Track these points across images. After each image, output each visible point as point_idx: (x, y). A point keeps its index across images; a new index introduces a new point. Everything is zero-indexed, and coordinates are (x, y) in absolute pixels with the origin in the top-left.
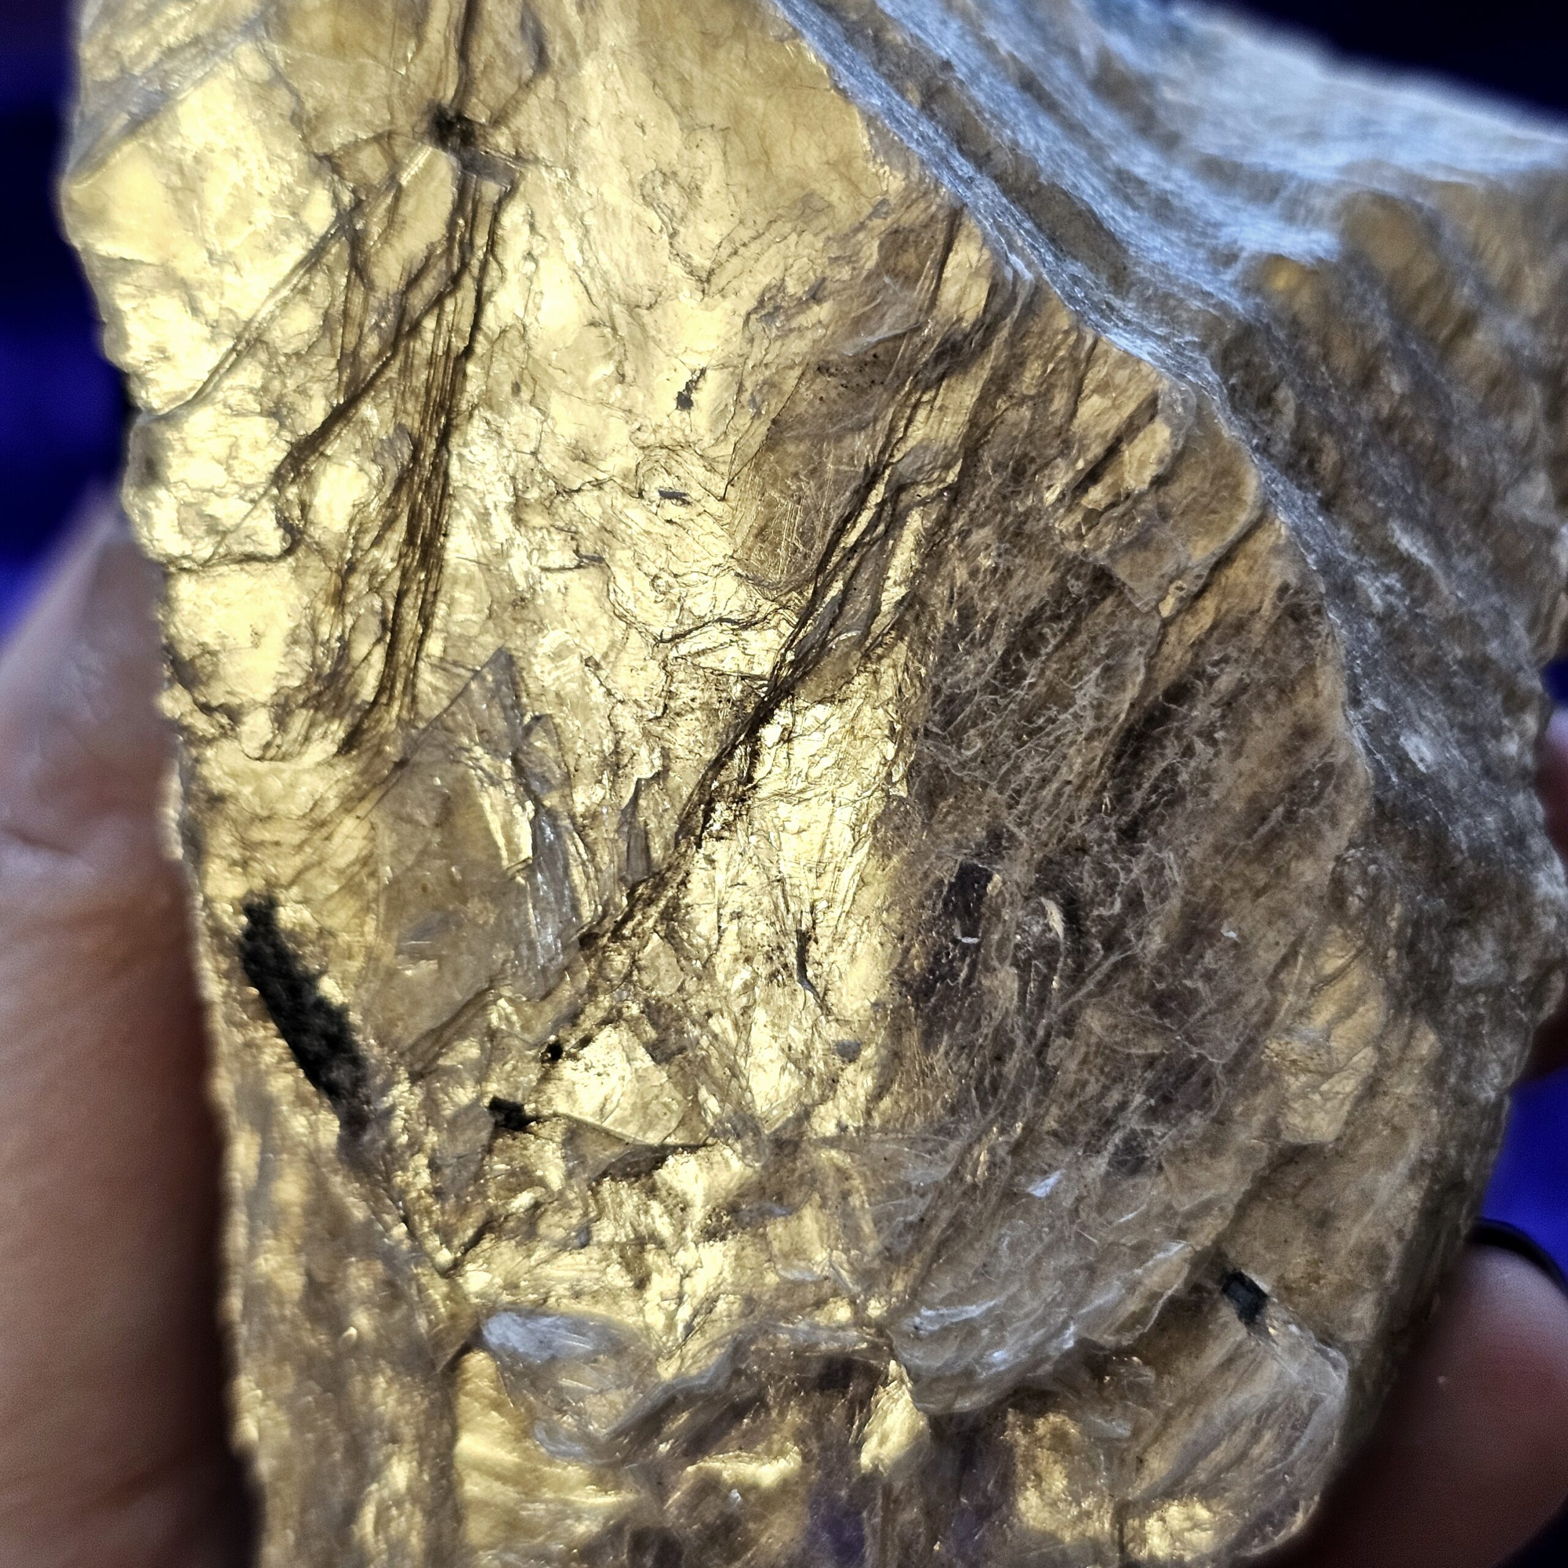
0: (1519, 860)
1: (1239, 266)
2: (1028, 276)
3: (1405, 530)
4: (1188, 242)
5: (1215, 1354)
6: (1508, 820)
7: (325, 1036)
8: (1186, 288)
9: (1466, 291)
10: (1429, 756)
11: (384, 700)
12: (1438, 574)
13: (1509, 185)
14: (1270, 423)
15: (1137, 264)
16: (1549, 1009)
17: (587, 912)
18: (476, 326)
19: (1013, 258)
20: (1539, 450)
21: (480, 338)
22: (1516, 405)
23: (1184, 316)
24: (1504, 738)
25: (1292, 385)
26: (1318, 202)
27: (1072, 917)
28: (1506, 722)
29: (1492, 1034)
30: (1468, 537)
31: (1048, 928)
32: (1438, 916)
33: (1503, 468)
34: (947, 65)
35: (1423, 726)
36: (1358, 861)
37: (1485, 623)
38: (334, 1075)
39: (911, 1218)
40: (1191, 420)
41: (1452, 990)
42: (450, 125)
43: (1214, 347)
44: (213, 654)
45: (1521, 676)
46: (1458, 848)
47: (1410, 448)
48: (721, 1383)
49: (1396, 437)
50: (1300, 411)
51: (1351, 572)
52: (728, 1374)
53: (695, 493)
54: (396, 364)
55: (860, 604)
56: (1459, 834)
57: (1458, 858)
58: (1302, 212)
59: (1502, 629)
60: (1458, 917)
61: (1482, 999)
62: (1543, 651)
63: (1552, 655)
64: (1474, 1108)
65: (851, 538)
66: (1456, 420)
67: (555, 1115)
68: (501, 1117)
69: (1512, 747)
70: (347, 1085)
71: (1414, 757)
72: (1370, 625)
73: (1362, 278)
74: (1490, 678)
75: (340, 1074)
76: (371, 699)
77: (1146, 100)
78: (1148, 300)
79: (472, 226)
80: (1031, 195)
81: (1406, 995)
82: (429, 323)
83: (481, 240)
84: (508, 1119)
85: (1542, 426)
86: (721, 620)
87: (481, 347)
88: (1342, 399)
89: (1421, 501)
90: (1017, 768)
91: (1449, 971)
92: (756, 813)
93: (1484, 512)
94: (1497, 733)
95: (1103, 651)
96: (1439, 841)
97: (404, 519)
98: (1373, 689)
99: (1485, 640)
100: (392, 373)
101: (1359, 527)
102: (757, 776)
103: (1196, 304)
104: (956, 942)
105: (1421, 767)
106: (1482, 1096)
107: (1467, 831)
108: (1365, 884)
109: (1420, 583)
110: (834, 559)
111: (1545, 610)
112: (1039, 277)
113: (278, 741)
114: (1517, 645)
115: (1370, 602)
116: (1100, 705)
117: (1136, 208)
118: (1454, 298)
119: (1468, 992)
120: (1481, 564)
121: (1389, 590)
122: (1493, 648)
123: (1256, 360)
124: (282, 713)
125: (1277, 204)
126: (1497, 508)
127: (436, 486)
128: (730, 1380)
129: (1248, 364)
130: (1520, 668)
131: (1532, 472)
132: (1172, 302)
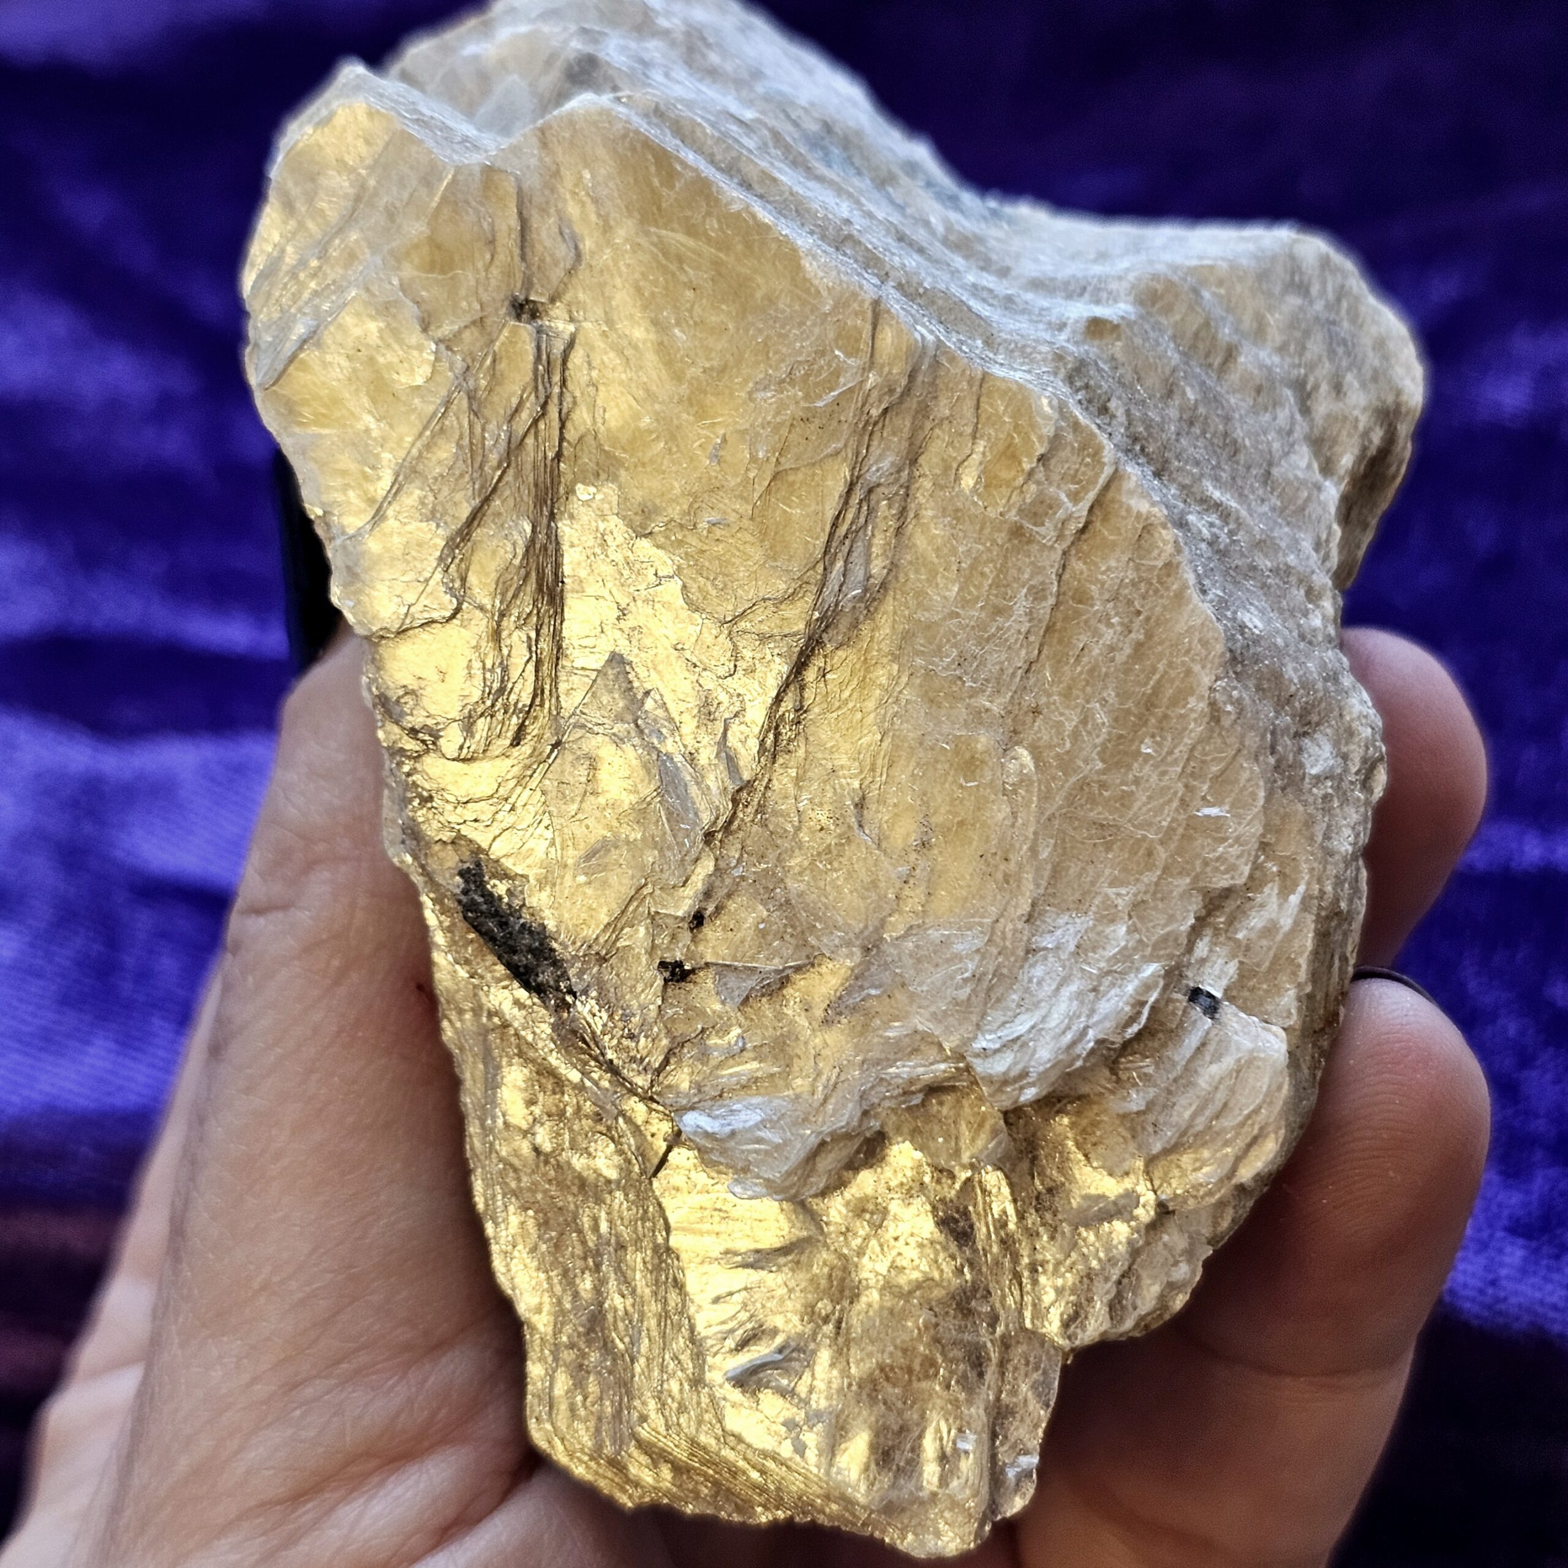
0: (1336, 691)
1: (1068, 330)
2: (930, 338)
3: (1215, 487)
4: (1031, 321)
5: (1192, 1041)
6: (1323, 665)
7: (531, 950)
8: (1037, 341)
9: (1227, 331)
10: (1260, 625)
11: (538, 701)
12: (1244, 513)
13: (1244, 262)
14: (1109, 424)
15: (1000, 331)
16: (1378, 792)
17: (706, 818)
18: (562, 439)
19: (919, 328)
20: (1298, 434)
21: (565, 444)
22: (1276, 403)
23: (1039, 357)
24: (1311, 616)
25: (1120, 398)
26: (1114, 286)
27: (1037, 757)
28: (1310, 606)
29: (1341, 806)
30: (1261, 492)
31: (1022, 766)
32: (1288, 728)
33: (1276, 445)
34: (848, 222)
35: (1252, 609)
36: (1224, 688)
37: (1283, 544)
38: (541, 978)
39: (966, 975)
40: (1056, 416)
41: (1307, 780)
42: (521, 306)
43: (1062, 373)
44: (413, 693)
45: (1314, 577)
46: (1291, 680)
47: (1208, 436)
48: (855, 1123)
49: (1197, 430)
50: (1128, 413)
51: (1183, 514)
52: (859, 1114)
53: (732, 517)
54: (511, 472)
55: (858, 573)
56: (1290, 671)
57: (1293, 688)
58: (1104, 295)
59: (1295, 546)
60: (1301, 730)
61: (1329, 784)
62: (1328, 564)
63: (1335, 567)
64: (1337, 857)
65: (842, 530)
66: (1237, 416)
67: (707, 965)
68: (667, 974)
69: (1317, 621)
70: (552, 983)
71: (1250, 625)
72: (1203, 546)
73: (1153, 328)
74: (1293, 579)
75: (546, 976)
76: (528, 702)
77: (983, 249)
78: (1012, 351)
79: (549, 371)
80: (920, 295)
81: (1275, 781)
82: (530, 441)
83: (556, 378)
84: (673, 974)
85: (1298, 417)
86: (764, 600)
87: (567, 451)
88: (1156, 406)
89: (1224, 470)
90: (983, 663)
91: (1302, 766)
92: (811, 729)
93: (1268, 473)
94: (1306, 614)
95: (1026, 576)
96: (1277, 676)
97: (533, 574)
98: (1214, 585)
99: (1285, 555)
100: (509, 477)
101: (1183, 487)
102: (806, 704)
103: (1044, 348)
104: (961, 786)
105: (1257, 632)
106: (1343, 849)
107: (1295, 670)
108: (1232, 704)
109: (1232, 519)
110: (834, 544)
111: (1324, 537)
112: (937, 337)
113: (467, 745)
114: (1308, 558)
115: (1200, 532)
116: (1031, 612)
117: (991, 305)
118: (1220, 336)
119: (1318, 779)
120: (1273, 509)
121: (1212, 525)
122: (1291, 559)
123: (1092, 383)
124: (468, 725)
125: (1087, 296)
126: (1276, 471)
127: (551, 547)
128: (861, 1121)
129: (1087, 387)
130: (1313, 572)
131: (1296, 447)
132: (1029, 350)
